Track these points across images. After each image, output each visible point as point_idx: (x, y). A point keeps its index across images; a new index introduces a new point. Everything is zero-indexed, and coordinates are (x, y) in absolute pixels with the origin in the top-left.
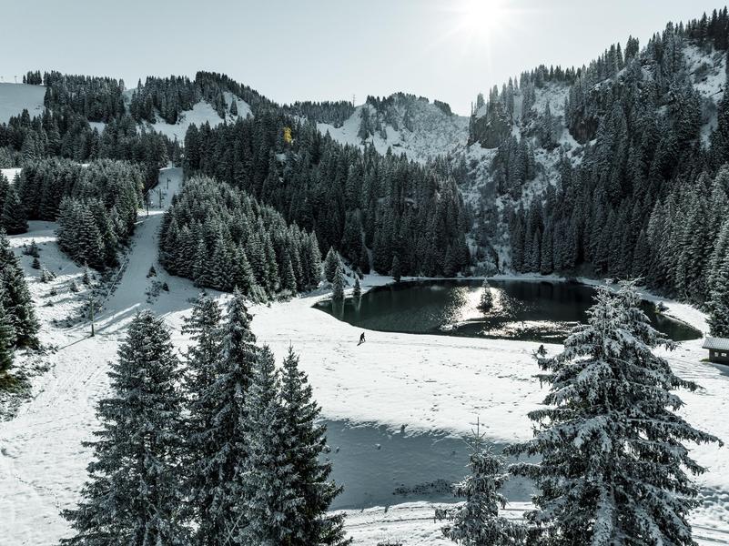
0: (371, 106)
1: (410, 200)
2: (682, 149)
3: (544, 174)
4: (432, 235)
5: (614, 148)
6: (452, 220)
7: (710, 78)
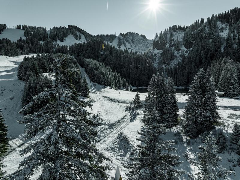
0: (121, 36)
1: (139, 65)
2: (216, 51)
3: (177, 58)
4: (146, 75)
5: (197, 51)
6: (151, 71)
7: (224, 31)
